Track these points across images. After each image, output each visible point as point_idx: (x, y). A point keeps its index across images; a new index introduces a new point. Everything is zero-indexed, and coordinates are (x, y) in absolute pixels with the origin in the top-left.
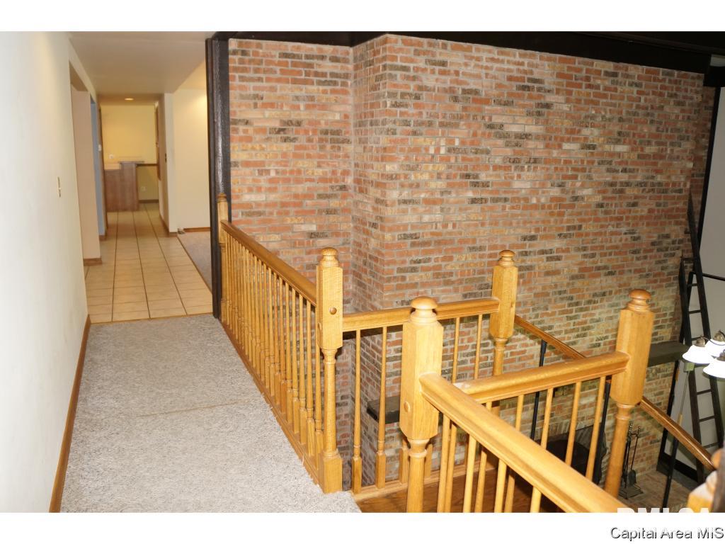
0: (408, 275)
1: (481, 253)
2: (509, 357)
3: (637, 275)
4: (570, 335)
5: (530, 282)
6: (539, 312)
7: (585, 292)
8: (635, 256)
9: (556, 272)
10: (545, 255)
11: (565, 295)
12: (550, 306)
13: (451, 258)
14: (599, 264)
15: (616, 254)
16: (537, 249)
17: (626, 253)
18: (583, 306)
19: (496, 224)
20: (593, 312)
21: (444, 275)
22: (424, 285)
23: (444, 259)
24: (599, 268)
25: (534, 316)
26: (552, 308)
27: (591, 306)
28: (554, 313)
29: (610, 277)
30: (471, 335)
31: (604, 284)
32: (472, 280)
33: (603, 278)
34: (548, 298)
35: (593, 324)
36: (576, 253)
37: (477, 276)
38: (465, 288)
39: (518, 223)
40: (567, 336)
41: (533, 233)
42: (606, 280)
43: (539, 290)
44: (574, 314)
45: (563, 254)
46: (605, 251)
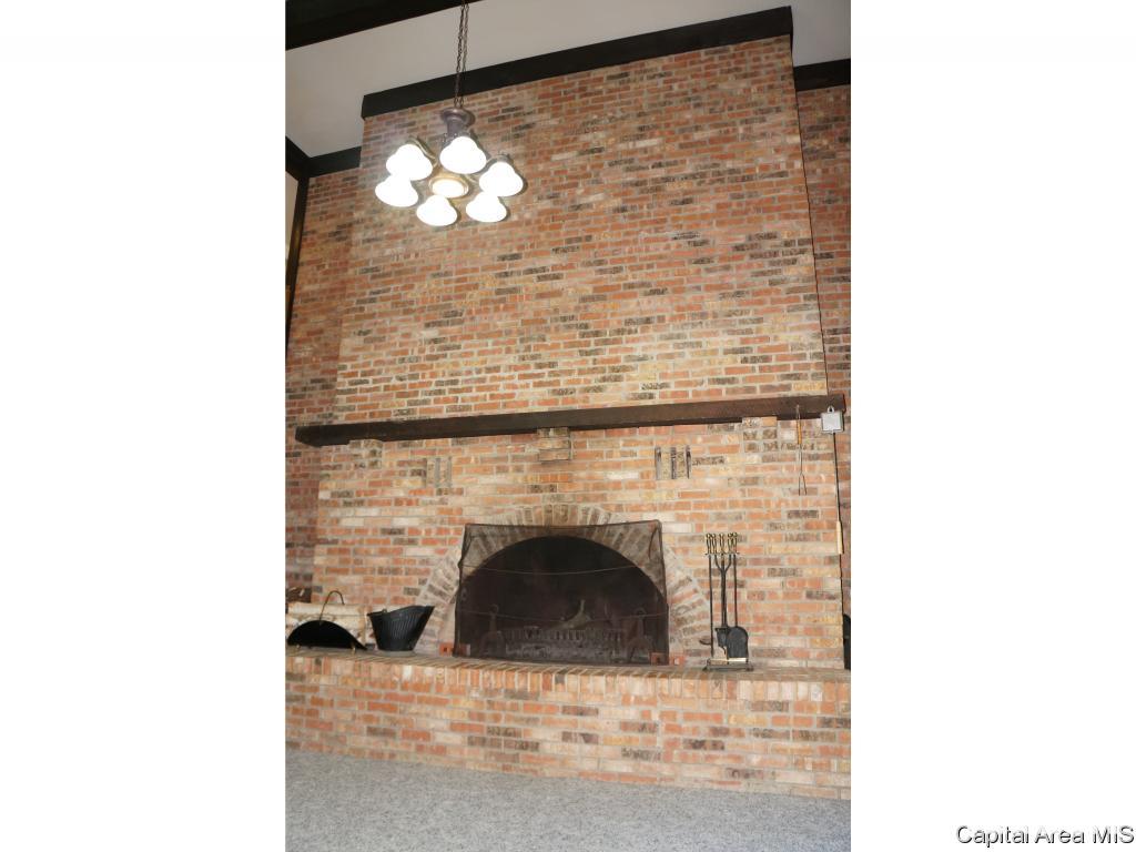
0: (366, 306)
1: (446, 278)
2: (488, 401)
3: (715, 293)
4: (589, 377)
5: (514, 306)
6: (532, 344)
7: (609, 318)
8: (702, 267)
9: (557, 294)
10: (535, 275)
11: (572, 322)
12: (548, 336)
13: (411, 287)
14: (631, 280)
15: (660, 266)
16: (522, 268)
17: (682, 263)
18: (608, 337)
19: (466, 247)
20: (629, 345)
21: (404, 304)
22: (381, 315)
23: (404, 288)
24: (631, 286)
25: (523, 349)
26: (551, 339)
27: (624, 337)
28: (556, 346)
29: (656, 297)
30: (435, 369)
31: (645, 306)
32: (435, 308)
33: (640, 299)
34: (543, 325)
35: (632, 364)
36: (584, 269)
37: (441, 303)
38: (428, 317)
39: (494, 243)
40: (582, 378)
41: (515, 251)
42: (649, 302)
43: (530, 315)
44: (592, 347)
45: (564, 272)
46: (638, 263)
